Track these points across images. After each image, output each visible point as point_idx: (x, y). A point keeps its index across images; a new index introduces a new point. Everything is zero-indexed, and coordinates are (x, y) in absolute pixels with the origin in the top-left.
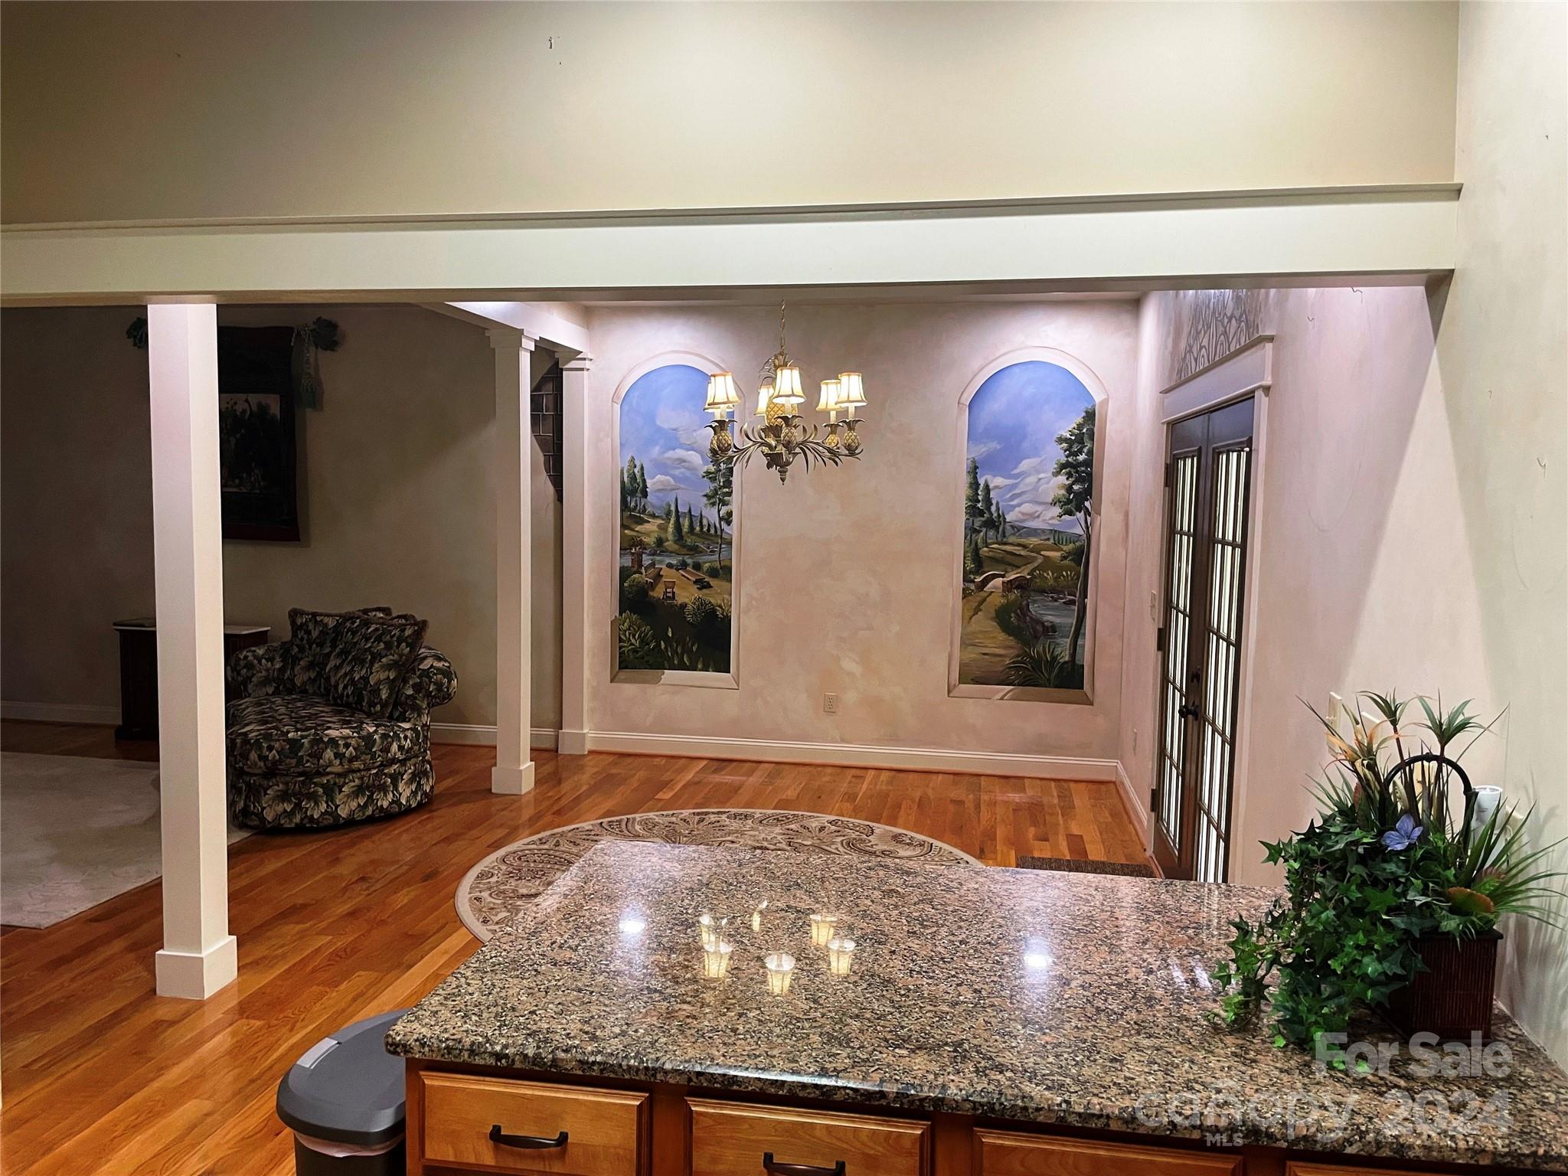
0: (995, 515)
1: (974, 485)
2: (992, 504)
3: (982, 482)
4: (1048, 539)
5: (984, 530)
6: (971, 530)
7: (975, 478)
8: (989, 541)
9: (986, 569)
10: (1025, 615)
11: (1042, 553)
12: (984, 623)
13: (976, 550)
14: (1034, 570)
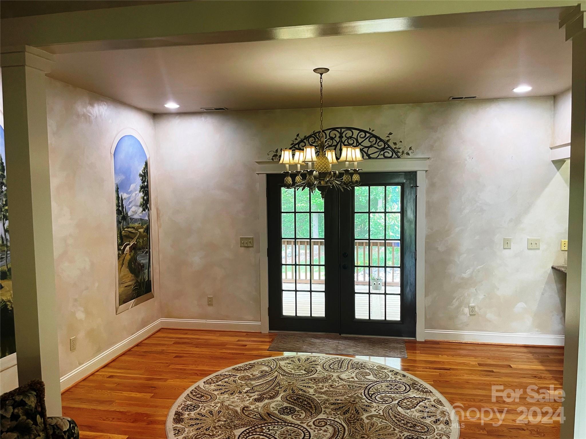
0: (125, 213)
1: (118, 198)
2: (124, 207)
3: (120, 196)
4: (140, 224)
5: (122, 221)
6: (119, 222)
7: (118, 194)
8: (124, 227)
9: (124, 242)
10: (136, 262)
11: (139, 230)
12: (125, 270)
13: (121, 232)
14: (137, 240)
